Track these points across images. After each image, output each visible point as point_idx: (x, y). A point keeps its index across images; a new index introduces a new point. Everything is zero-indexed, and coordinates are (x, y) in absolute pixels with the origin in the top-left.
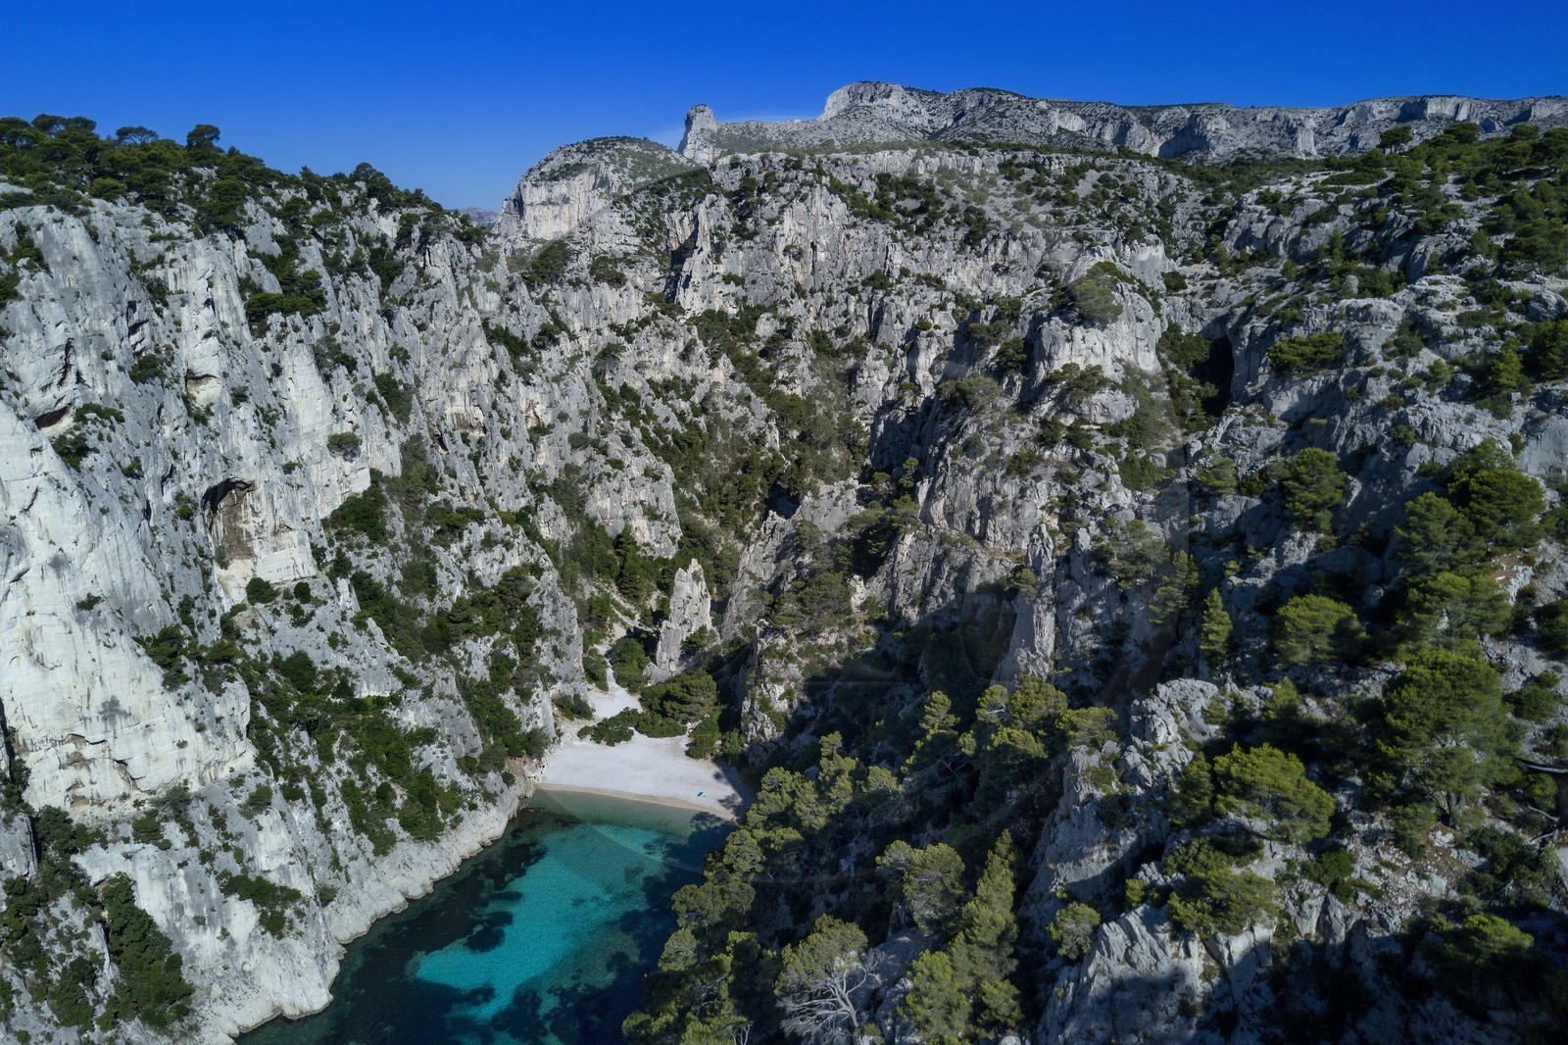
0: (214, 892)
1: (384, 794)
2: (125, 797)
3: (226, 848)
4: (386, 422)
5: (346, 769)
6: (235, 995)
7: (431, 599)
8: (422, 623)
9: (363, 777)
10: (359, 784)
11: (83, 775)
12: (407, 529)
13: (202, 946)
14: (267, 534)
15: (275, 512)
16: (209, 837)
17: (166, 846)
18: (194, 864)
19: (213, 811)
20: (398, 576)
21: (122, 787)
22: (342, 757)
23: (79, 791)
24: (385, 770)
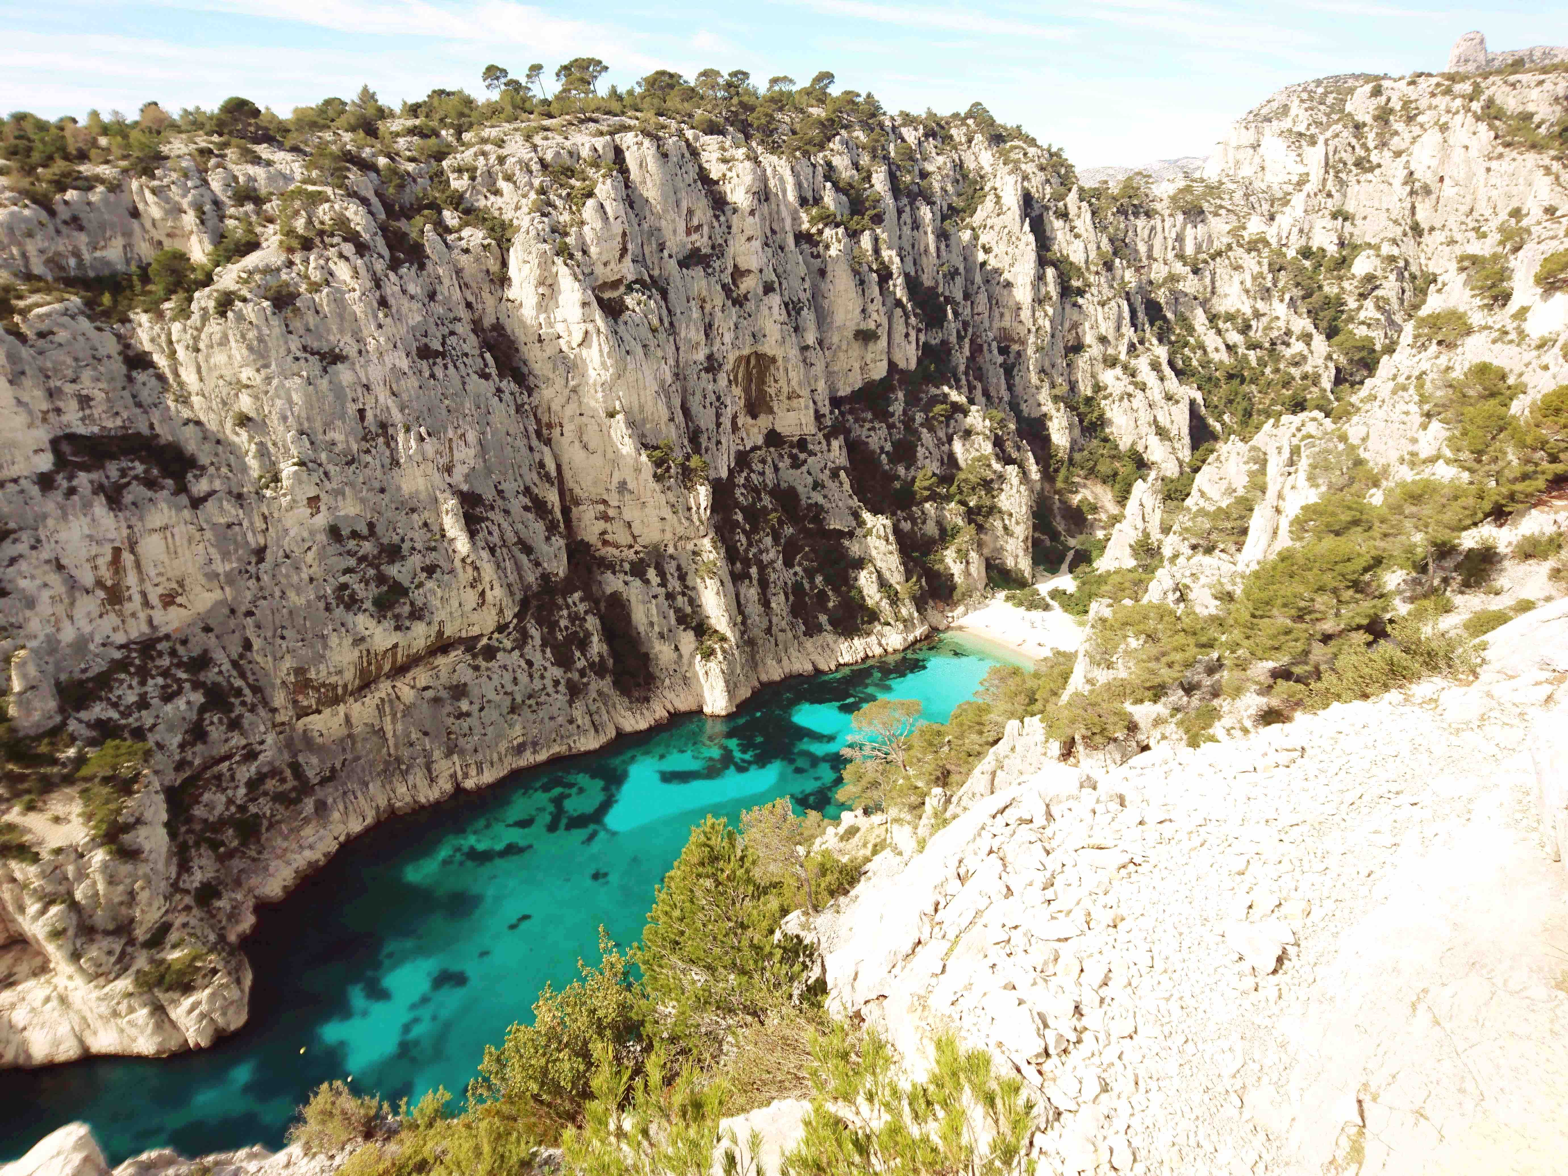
0: (673, 621)
1: (822, 597)
2: (631, 547)
3: (684, 594)
4: (907, 324)
5: (801, 573)
6: (677, 688)
7: (907, 469)
8: (897, 485)
9: (812, 581)
10: (807, 586)
11: (608, 526)
12: (905, 412)
13: (663, 652)
14: (783, 397)
15: (789, 381)
16: (674, 584)
17: (647, 582)
18: (661, 598)
19: (679, 568)
20: (888, 447)
21: (630, 540)
22: (800, 564)
23: (606, 537)
24: (827, 581)
